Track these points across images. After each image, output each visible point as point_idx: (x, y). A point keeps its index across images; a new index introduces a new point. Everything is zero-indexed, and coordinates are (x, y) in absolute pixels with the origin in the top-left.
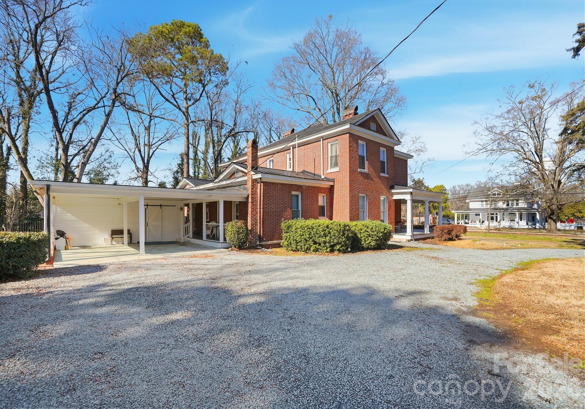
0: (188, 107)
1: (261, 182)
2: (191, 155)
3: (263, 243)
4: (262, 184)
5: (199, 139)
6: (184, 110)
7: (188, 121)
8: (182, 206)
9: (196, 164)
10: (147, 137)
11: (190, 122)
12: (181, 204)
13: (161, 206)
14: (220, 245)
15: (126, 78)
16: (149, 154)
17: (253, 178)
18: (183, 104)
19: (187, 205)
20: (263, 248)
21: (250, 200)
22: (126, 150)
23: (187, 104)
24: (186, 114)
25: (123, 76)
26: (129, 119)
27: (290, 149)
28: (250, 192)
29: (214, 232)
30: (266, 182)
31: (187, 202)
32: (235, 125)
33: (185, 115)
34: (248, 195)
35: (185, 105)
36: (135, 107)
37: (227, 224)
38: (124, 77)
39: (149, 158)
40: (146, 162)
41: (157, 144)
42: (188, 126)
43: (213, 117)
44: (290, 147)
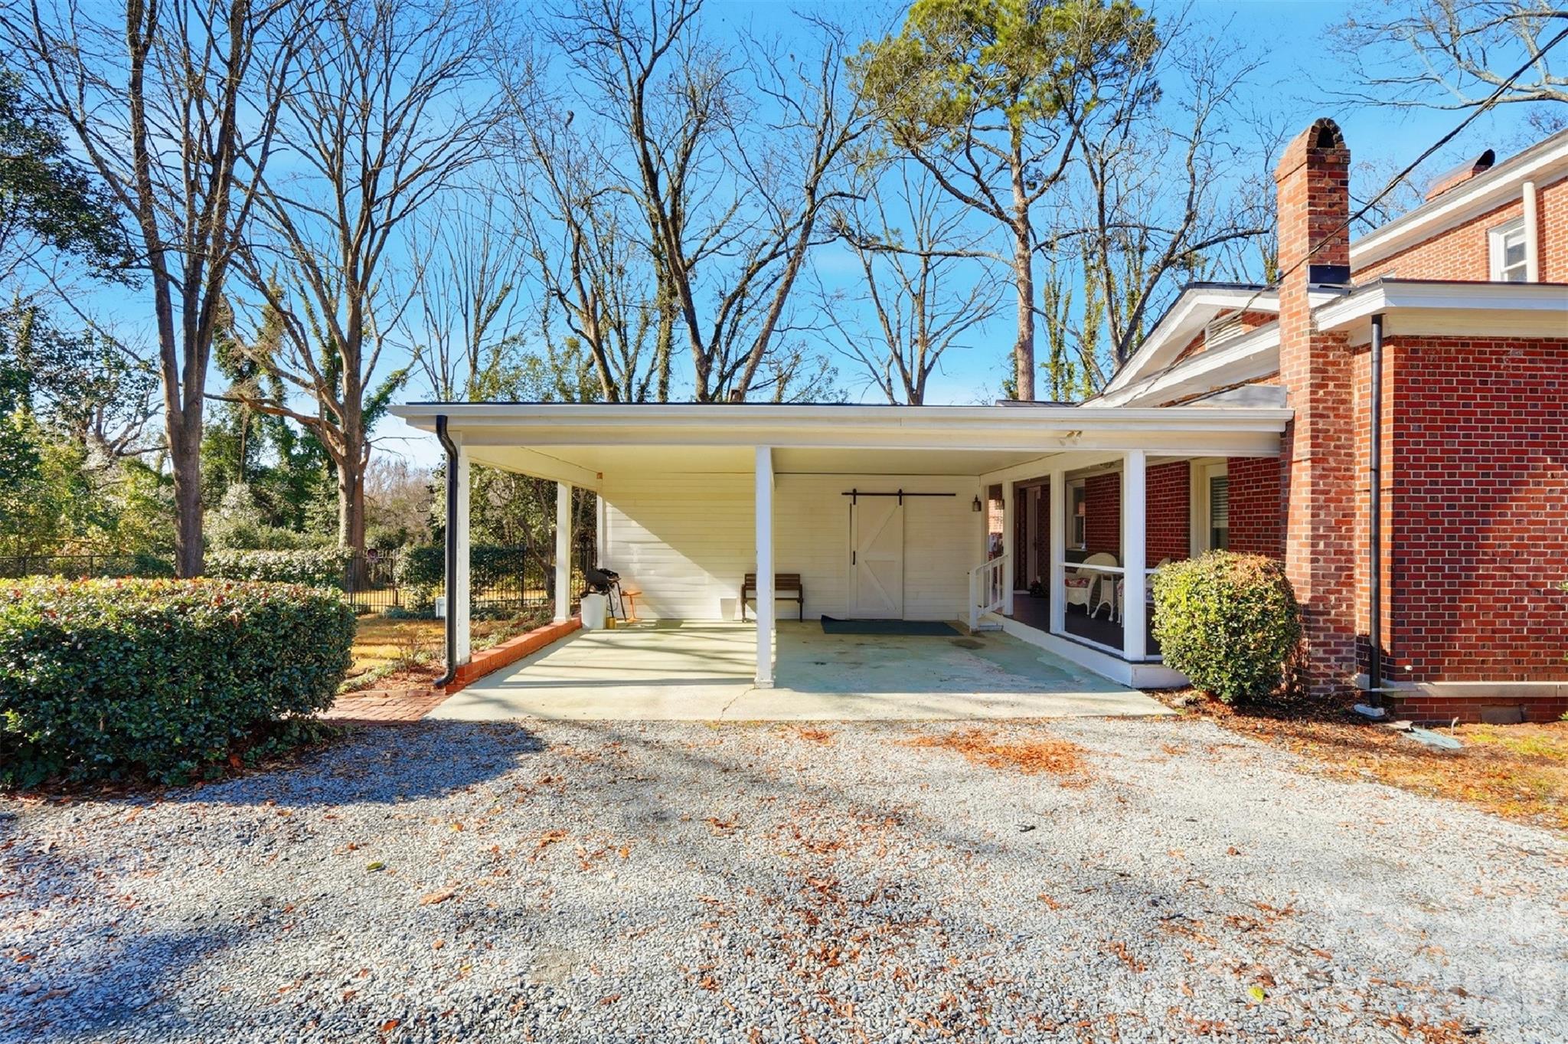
0: (1027, 205)
1: (1384, 341)
2: (1042, 352)
3: (1398, 689)
4: (1389, 352)
5: (1068, 302)
6: (1014, 216)
7: (1027, 248)
8: (981, 493)
9: (1060, 380)
10: (917, 320)
11: (1032, 247)
12: (978, 487)
13: (900, 494)
14: (1127, 672)
15: (838, 154)
16: (922, 362)
17: (1322, 327)
18: (1011, 200)
19: (996, 492)
20: (1393, 715)
21: (1301, 447)
22: (865, 361)
23: (1023, 196)
24: (1024, 230)
25: (832, 147)
26: (870, 277)
27: (1519, 200)
28: (1300, 405)
29: (1106, 596)
30: (1413, 341)
31: (992, 479)
32: (1189, 219)
33: (1015, 229)
34: (1290, 424)
35: (1017, 200)
36: (879, 239)
37: (1164, 570)
38: (834, 151)
39: (924, 373)
40: (915, 385)
41: (944, 337)
42: (1027, 260)
43: (1107, 216)
44: (1518, 186)
